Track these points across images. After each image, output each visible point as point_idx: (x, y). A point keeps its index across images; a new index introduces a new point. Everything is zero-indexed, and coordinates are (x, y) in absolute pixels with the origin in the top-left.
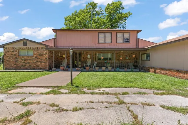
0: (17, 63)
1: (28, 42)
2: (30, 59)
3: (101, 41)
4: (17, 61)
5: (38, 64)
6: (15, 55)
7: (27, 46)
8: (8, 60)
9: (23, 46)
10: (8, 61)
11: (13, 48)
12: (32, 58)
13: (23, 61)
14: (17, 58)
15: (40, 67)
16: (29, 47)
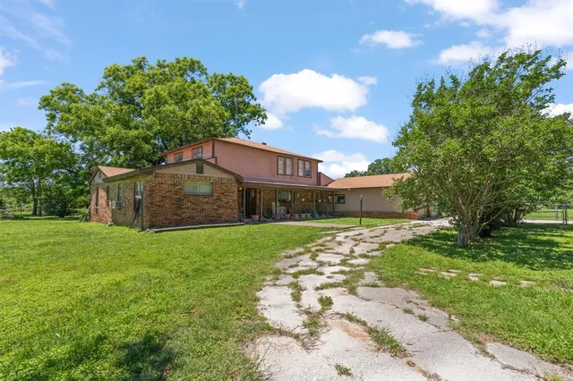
0: (179, 212)
1: (205, 167)
2: (207, 203)
3: (281, 172)
4: (179, 208)
5: (221, 211)
6: (176, 191)
7: (205, 175)
8: (158, 204)
9: (195, 174)
10: (159, 206)
11: (174, 176)
12: (210, 200)
13: (194, 206)
14: (180, 200)
15: (224, 217)
16: (206, 177)
